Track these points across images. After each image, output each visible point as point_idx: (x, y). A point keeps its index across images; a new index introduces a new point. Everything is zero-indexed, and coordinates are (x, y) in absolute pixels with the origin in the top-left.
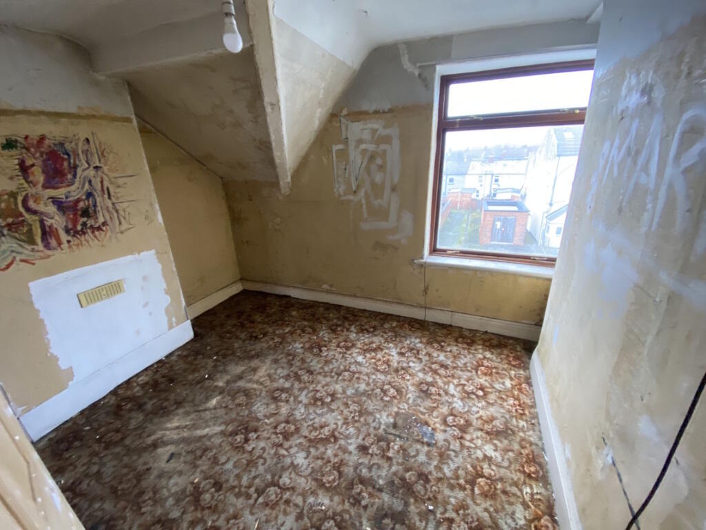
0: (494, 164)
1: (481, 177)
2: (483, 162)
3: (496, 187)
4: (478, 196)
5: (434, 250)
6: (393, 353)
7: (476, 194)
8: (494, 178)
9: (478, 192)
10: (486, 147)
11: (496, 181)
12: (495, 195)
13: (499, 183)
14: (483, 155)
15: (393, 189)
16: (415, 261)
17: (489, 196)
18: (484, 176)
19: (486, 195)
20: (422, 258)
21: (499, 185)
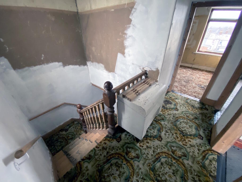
0: (222, 35)
1: (214, 41)
2: (217, 34)
3: (220, 45)
4: (210, 49)
5: (198, 51)
6: (185, 70)
7: (209, 48)
8: (220, 41)
9: (211, 47)
10: (220, 27)
11: (221, 43)
12: (218, 49)
13: (222, 44)
14: (217, 31)
15: (193, 35)
16: (194, 53)
17: (215, 49)
18: (215, 40)
19: (214, 49)
20: (196, 52)
21: (221, 45)
